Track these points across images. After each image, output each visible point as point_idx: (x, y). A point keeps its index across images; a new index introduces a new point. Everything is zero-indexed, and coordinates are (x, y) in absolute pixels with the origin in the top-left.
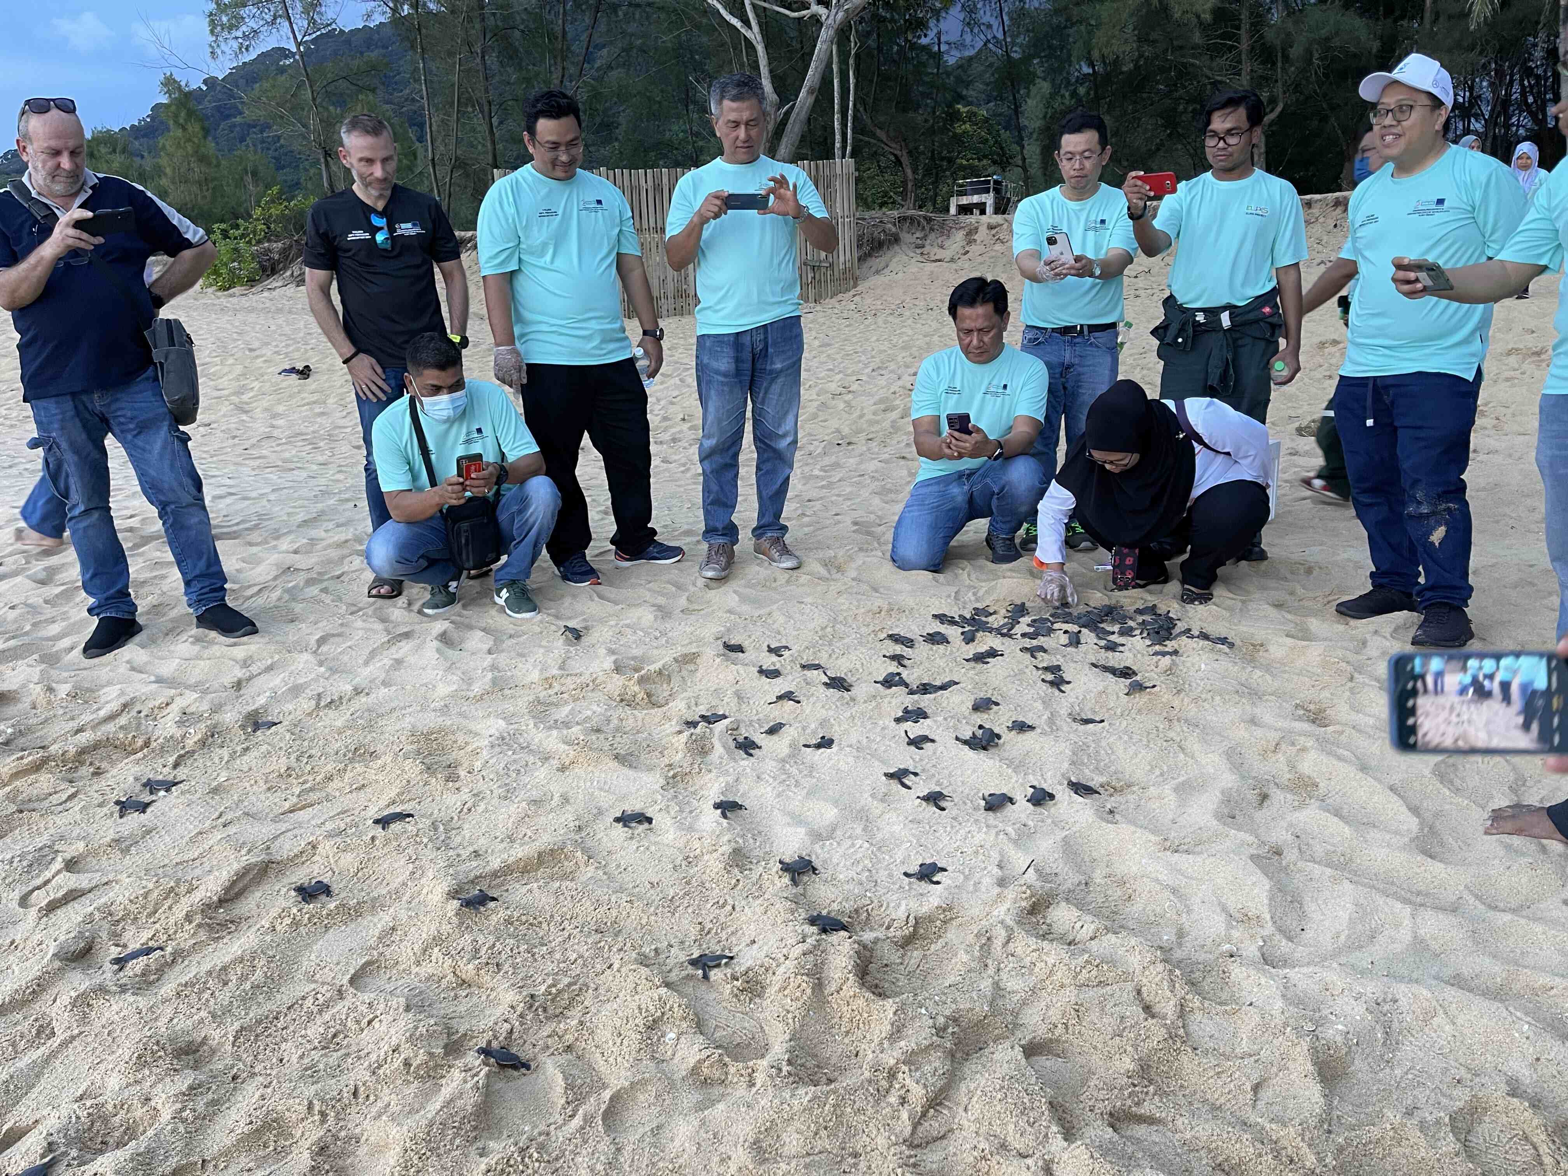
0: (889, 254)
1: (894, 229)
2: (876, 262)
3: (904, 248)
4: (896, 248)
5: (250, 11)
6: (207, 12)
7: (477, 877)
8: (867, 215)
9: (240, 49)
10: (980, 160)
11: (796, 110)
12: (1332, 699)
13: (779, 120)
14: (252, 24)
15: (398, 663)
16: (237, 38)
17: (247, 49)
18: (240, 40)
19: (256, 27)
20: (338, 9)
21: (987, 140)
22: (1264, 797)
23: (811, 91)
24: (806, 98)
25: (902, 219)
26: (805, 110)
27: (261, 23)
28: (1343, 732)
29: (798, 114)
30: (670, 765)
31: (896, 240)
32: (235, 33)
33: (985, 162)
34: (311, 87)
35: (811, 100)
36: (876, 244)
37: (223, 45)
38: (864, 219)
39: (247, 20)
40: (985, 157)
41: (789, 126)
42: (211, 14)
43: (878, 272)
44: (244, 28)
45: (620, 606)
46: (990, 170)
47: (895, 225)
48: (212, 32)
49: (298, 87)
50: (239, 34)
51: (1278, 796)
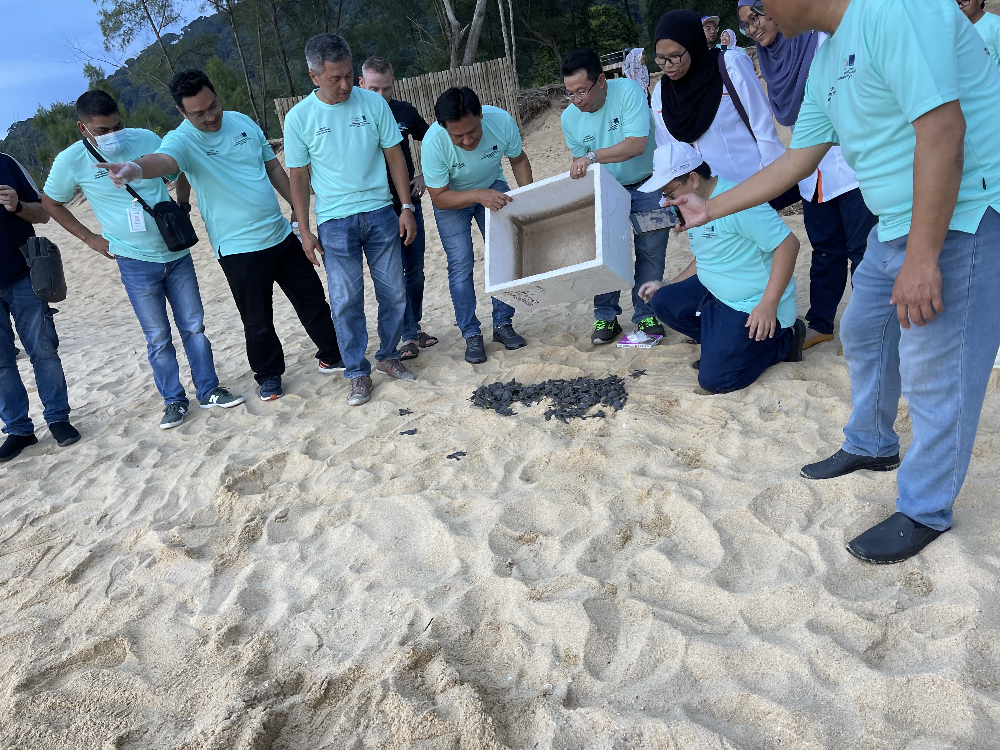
0: (545, 115)
1: (546, 99)
2: (537, 122)
3: (554, 109)
4: (549, 110)
5: (126, 16)
6: (99, 22)
7: (47, 669)
8: (527, 91)
9: (124, 42)
10: (614, 40)
11: (472, 29)
12: (705, 445)
13: (461, 37)
14: (128, 25)
15: (91, 482)
16: (120, 35)
17: (128, 42)
18: (123, 37)
19: (130, 26)
20: (180, 6)
21: (618, 26)
22: (626, 539)
23: (480, 15)
24: (477, 20)
25: (551, 91)
26: (478, 28)
27: (134, 23)
28: (702, 473)
29: (474, 31)
30: (222, 555)
31: (548, 105)
32: (118, 33)
33: (618, 41)
34: (170, 60)
35: (481, 21)
36: (535, 110)
37: (112, 41)
38: (525, 95)
39: (124, 23)
40: (618, 37)
41: (469, 40)
42: (102, 23)
43: (538, 128)
44: (123, 28)
45: (259, 416)
46: (622, 46)
47: (546, 95)
48: (104, 34)
49: (163, 61)
50: (121, 32)
51: (639, 536)
